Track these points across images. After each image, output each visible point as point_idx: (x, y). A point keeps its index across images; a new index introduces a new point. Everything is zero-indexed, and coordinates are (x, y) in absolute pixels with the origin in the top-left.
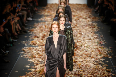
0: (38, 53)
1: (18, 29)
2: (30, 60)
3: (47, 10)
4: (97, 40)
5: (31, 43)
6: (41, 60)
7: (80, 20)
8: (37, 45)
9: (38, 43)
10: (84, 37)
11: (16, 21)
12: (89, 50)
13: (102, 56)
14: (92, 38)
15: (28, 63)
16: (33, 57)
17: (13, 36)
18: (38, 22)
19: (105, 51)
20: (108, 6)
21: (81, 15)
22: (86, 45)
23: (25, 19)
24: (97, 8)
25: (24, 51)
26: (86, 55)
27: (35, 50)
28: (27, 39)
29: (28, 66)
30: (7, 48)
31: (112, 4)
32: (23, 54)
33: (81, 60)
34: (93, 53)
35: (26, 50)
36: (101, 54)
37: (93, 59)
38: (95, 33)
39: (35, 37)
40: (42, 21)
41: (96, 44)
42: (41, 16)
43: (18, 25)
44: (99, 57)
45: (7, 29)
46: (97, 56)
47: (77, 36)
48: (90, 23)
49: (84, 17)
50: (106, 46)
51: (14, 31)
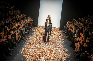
0: (29, 52)
1: (20, 38)
2: (24, 56)
3: (37, 29)
5: (26, 46)
6: (30, 56)
7: (55, 36)
8: (29, 48)
9: (30, 46)
10: (56, 46)
11: (19, 33)
12: (58, 53)
13: (65, 57)
14: (60, 47)
15: (23, 57)
16: (26, 54)
17: (16, 41)
18: (31, 35)
19: (67, 55)
20: (71, 30)
21: (56, 34)
22: (56, 51)
24: (65, 31)
25: (21, 50)
26: (56, 56)
27: (28, 51)
28: (24, 44)
29: (23, 59)
30: (12, 48)
31: (73, 29)
32: (20, 52)
33: (53, 59)
34: (60, 56)
35: (23, 50)
36: (64, 56)
37: (60, 59)
38: (62, 44)
39: (29, 43)
40: (33, 34)
41: (63, 50)
42: (33, 32)
43: (20, 35)
44: (63, 58)
45: (13, 37)
46: (62, 57)
47: (52, 45)
48: (60, 38)
49: (57, 35)
50: (68, 52)
51: (17, 38)
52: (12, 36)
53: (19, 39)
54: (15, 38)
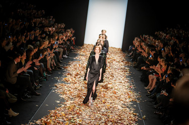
0: (70, 90)
2: (61, 96)
3: (83, 50)
4: (127, 84)
5: (64, 79)
6: (71, 97)
7: (113, 63)
8: (69, 82)
9: (71, 80)
10: (116, 80)
11: (52, 57)
12: (119, 92)
13: (131, 100)
14: (123, 82)
15: (59, 98)
16: (64, 93)
17: (47, 71)
18: (73, 60)
19: (134, 96)
20: (141, 52)
21: (115, 58)
22: (116, 88)
23: (61, 56)
24: (131, 54)
25: (56, 86)
26: (116, 97)
27: (67, 87)
28: (61, 75)
29: (59, 102)
30: (41, 82)
31: (145, 51)
32: (55, 89)
33: (110, 102)
34: (122, 96)
35: (58, 86)
36: (130, 98)
37: (122, 102)
38: (128, 77)
39: (68, 74)
40: (76, 60)
41: (127, 88)
42: (76, 55)
43: (53, 60)
44: (128, 100)
45: (42, 64)
46: (126, 99)
47: (108, 78)
48: (123, 67)
49: (118, 61)
50: (136, 90)
51: (49, 66)
52: (40, 62)
53: (51, 67)
54: (46, 65)
